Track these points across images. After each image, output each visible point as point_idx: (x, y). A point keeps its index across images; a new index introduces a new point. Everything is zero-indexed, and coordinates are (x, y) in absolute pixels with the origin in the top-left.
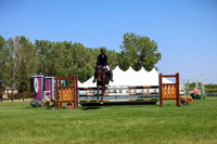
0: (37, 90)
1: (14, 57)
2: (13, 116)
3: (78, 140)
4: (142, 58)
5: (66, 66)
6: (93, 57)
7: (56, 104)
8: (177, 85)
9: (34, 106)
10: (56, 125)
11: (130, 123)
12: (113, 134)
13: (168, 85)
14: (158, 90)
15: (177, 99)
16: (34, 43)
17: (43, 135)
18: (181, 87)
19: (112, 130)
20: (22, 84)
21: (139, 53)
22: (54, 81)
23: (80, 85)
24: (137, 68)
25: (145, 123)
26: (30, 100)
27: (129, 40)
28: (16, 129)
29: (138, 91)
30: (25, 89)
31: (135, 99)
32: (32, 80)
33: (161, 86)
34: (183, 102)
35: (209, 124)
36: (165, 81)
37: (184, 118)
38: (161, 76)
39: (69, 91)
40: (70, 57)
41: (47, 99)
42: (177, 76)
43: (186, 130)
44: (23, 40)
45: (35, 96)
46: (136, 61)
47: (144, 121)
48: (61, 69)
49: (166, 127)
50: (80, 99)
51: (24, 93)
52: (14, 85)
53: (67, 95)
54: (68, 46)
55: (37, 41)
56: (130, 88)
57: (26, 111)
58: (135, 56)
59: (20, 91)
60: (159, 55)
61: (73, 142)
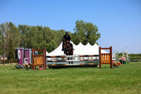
0: (19, 58)
1: (5, 35)
2: (4, 75)
3: (47, 90)
4: (88, 37)
5: (39, 42)
6: (56, 36)
7: (32, 67)
8: (110, 54)
9: (18, 68)
10: (32, 80)
11: (80, 79)
12: (69, 87)
13: (104, 54)
14: (98, 58)
15: (111, 64)
16: (17, 27)
17: (23, 87)
18: (113, 55)
19: (69, 83)
20: (10, 53)
21: (86, 34)
22: (30, 52)
23: (48, 54)
24: (85, 43)
25: (90, 79)
26: (15, 64)
27: (79, 25)
28: (6, 83)
29: (86, 58)
30: (12, 57)
31: (83, 63)
32: (17, 51)
33: (100, 55)
34: (115, 65)
35: (131, 80)
36: (103, 52)
37: (115, 76)
38: (100, 49)
39: (41, 58)
40: (41, 36)
41: (26, 63)
42: (111, 48)
43: (116, 84)
44: (11, 25)
45: (18, 61)
46: (84, 38)
47: (89, 78)
48: (35, 44)
49: (103, 81)
50: (48, 63)
51: (11, 60)
52: (5, 54)
53: (39, 61)
54: (40, 29)
55: (20, 26)
56: (80, 56)
57: (12, 71)
58: (84, 35)
59: (9, 58)
60: (99, 35)
61: (43, 91)
